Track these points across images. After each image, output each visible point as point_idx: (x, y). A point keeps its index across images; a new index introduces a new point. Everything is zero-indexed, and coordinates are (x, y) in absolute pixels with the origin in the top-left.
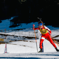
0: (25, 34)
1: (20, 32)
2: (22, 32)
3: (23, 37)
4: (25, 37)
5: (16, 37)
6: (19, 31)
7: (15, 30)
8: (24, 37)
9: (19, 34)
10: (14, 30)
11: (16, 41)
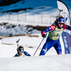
0: (32, 21)
1: (20, 15)
2: (24, 17)
3: (26, 26)
4: (31, 26)
5: (11, 26)
6: (18, 14)
7: (10, 12)
8: (29, 26)
9: (18, 21)
10: (8, 12)
11: (11, 35)
